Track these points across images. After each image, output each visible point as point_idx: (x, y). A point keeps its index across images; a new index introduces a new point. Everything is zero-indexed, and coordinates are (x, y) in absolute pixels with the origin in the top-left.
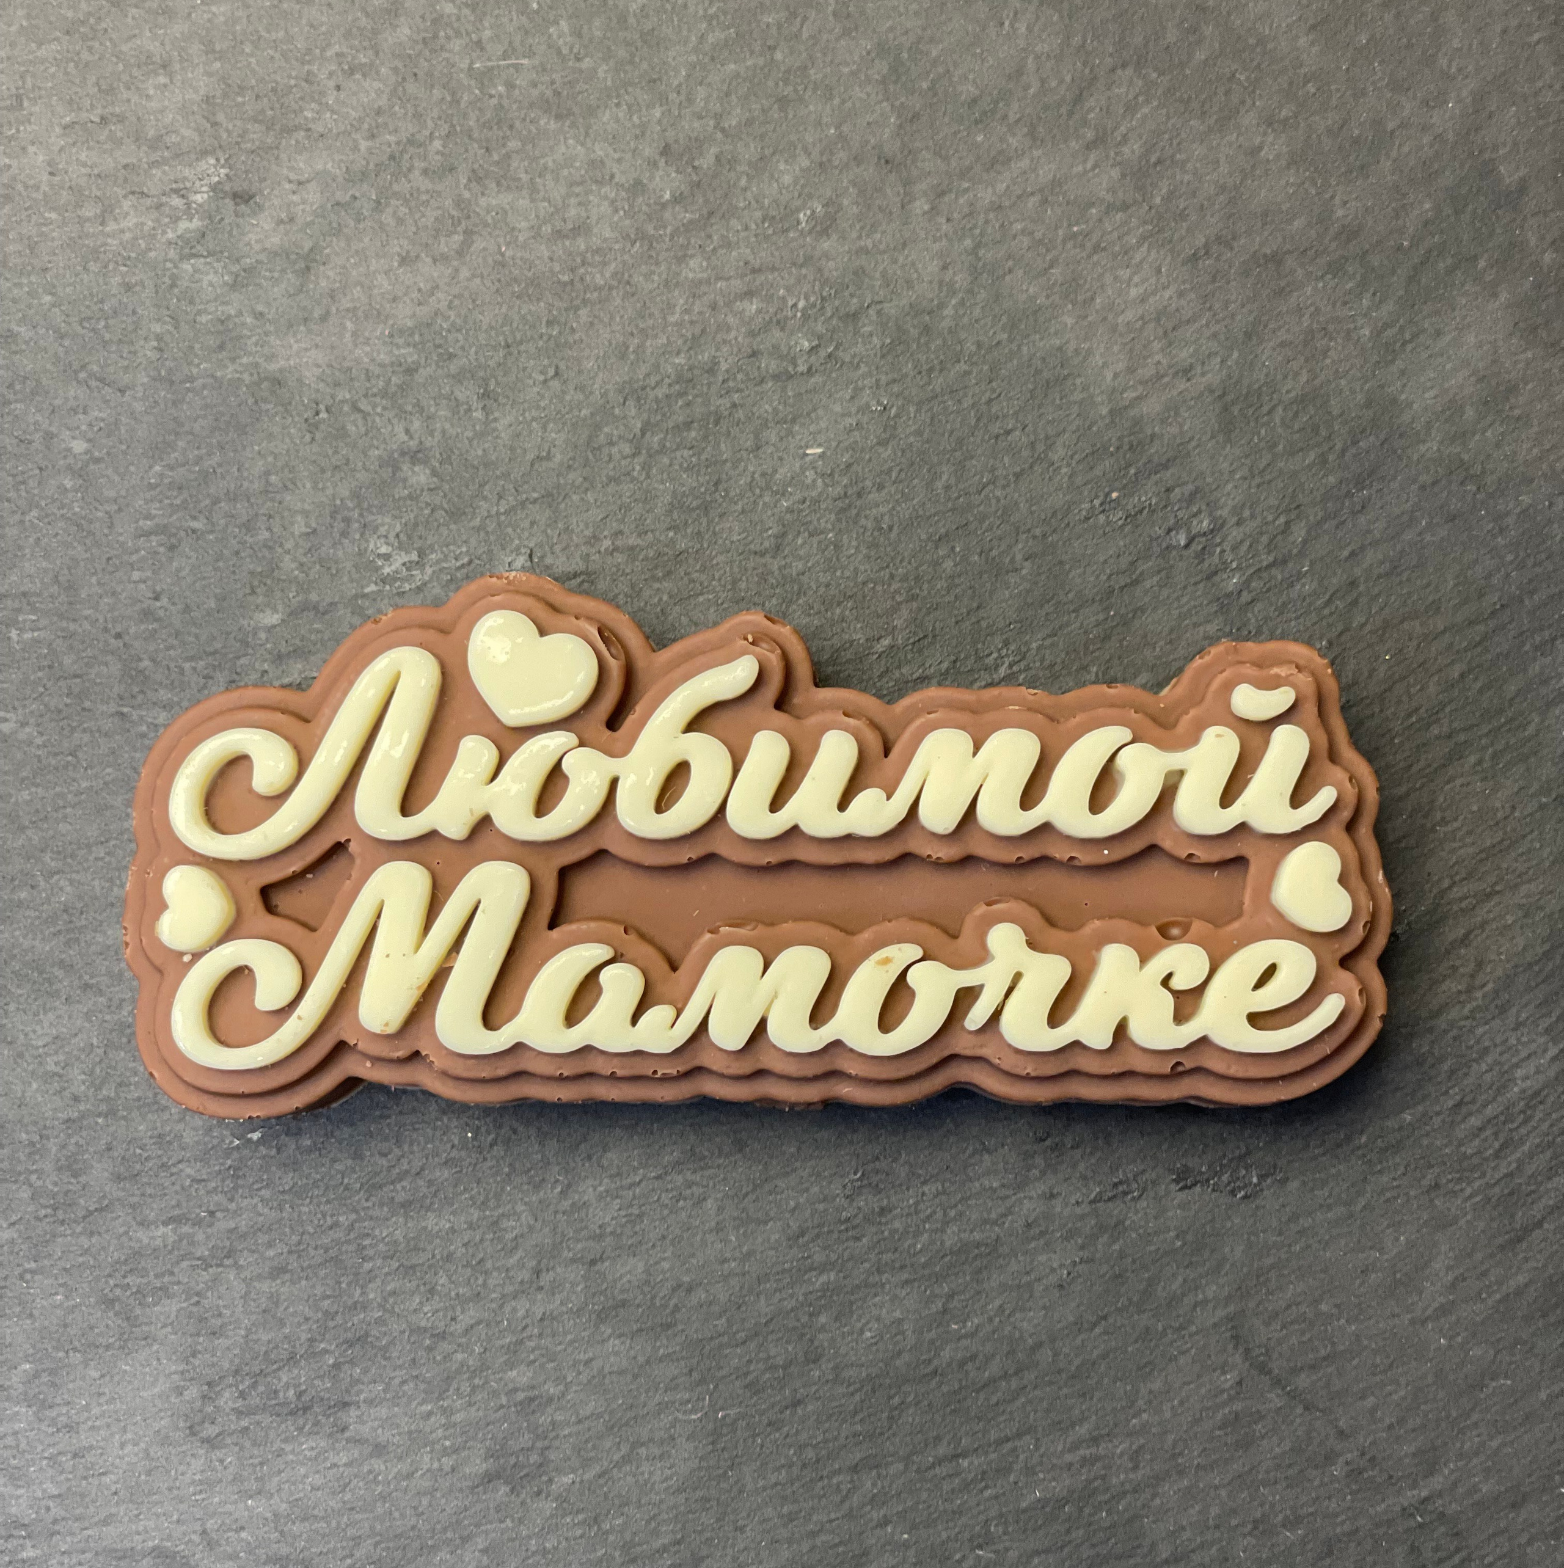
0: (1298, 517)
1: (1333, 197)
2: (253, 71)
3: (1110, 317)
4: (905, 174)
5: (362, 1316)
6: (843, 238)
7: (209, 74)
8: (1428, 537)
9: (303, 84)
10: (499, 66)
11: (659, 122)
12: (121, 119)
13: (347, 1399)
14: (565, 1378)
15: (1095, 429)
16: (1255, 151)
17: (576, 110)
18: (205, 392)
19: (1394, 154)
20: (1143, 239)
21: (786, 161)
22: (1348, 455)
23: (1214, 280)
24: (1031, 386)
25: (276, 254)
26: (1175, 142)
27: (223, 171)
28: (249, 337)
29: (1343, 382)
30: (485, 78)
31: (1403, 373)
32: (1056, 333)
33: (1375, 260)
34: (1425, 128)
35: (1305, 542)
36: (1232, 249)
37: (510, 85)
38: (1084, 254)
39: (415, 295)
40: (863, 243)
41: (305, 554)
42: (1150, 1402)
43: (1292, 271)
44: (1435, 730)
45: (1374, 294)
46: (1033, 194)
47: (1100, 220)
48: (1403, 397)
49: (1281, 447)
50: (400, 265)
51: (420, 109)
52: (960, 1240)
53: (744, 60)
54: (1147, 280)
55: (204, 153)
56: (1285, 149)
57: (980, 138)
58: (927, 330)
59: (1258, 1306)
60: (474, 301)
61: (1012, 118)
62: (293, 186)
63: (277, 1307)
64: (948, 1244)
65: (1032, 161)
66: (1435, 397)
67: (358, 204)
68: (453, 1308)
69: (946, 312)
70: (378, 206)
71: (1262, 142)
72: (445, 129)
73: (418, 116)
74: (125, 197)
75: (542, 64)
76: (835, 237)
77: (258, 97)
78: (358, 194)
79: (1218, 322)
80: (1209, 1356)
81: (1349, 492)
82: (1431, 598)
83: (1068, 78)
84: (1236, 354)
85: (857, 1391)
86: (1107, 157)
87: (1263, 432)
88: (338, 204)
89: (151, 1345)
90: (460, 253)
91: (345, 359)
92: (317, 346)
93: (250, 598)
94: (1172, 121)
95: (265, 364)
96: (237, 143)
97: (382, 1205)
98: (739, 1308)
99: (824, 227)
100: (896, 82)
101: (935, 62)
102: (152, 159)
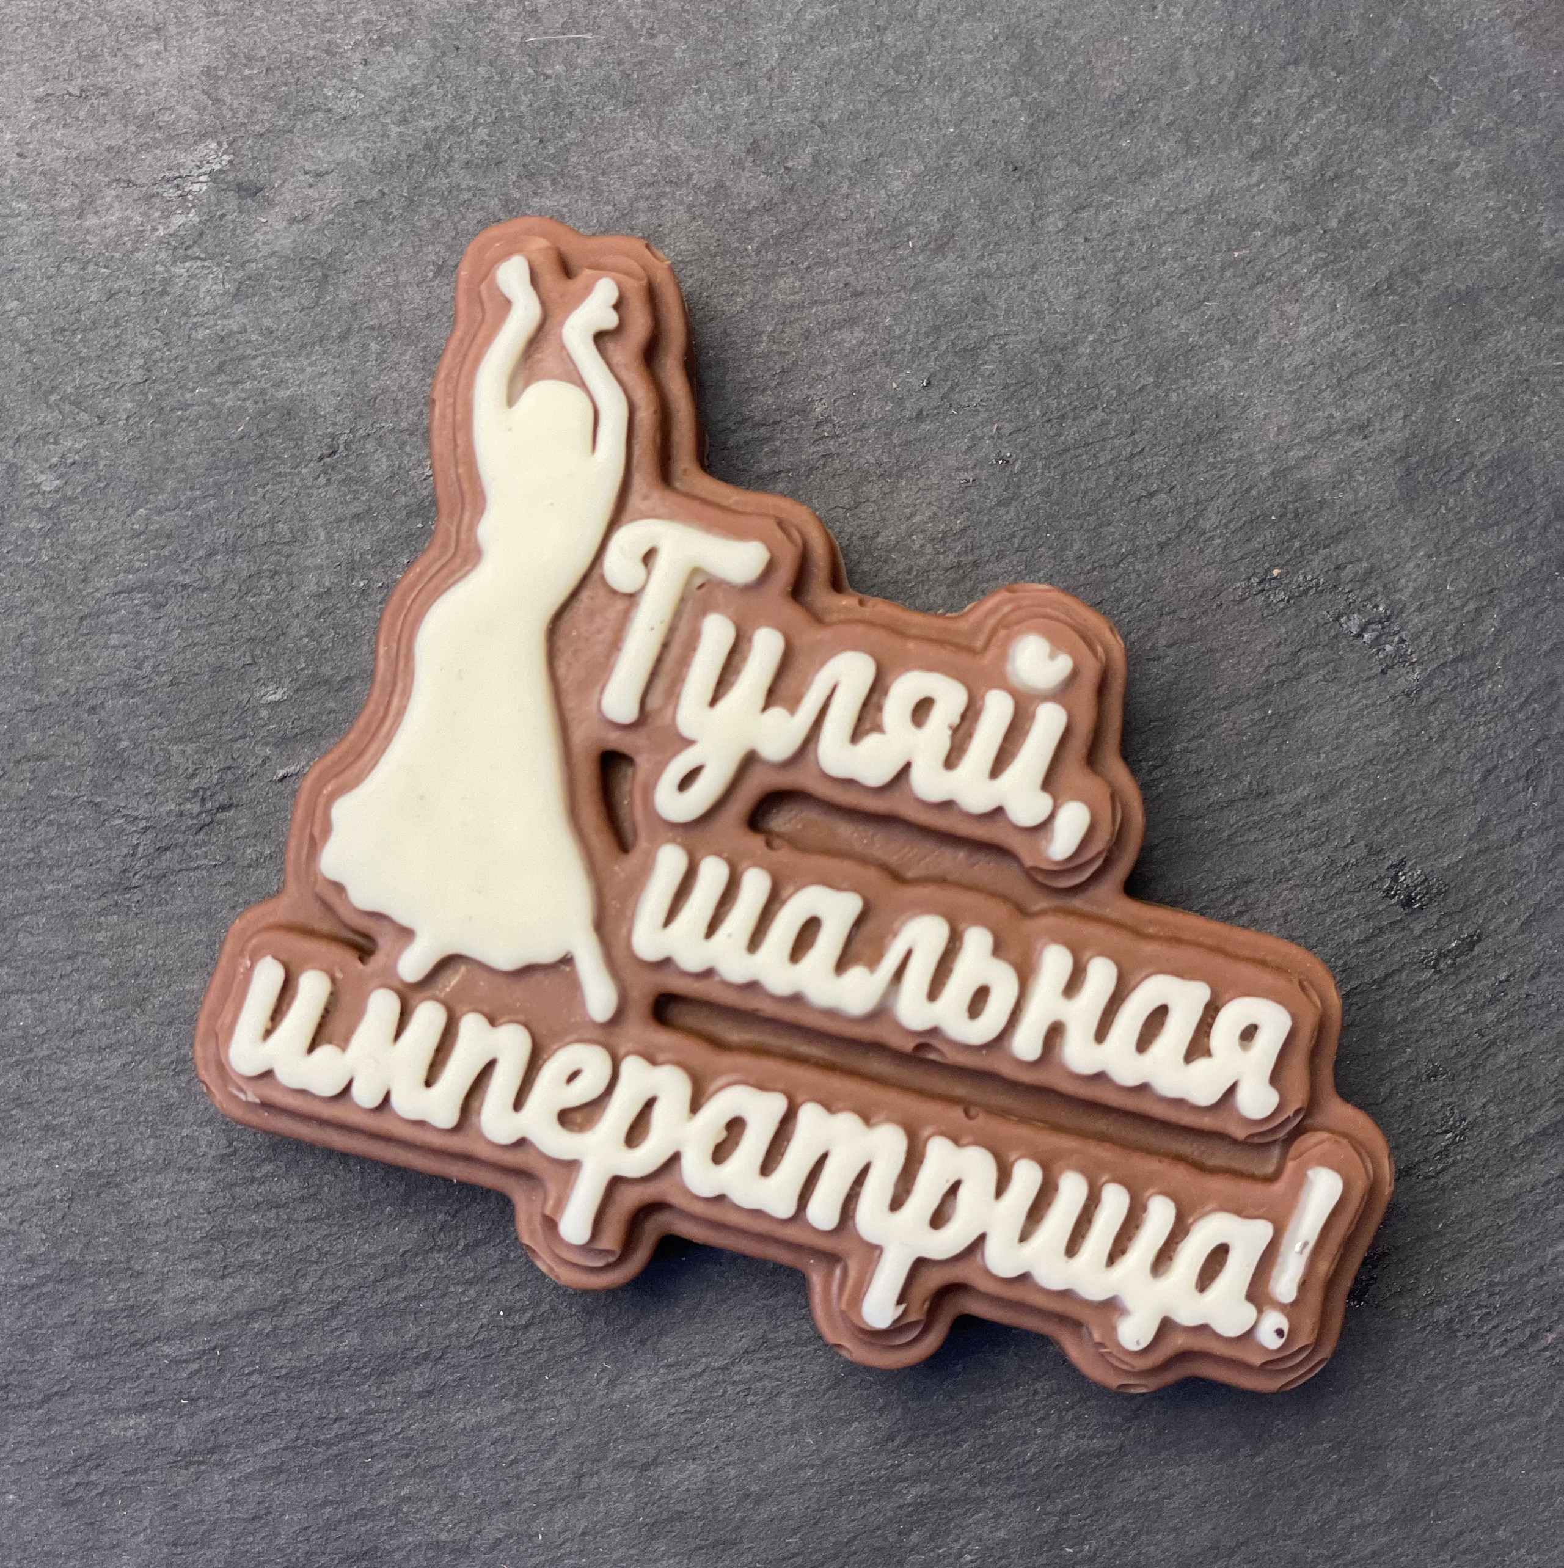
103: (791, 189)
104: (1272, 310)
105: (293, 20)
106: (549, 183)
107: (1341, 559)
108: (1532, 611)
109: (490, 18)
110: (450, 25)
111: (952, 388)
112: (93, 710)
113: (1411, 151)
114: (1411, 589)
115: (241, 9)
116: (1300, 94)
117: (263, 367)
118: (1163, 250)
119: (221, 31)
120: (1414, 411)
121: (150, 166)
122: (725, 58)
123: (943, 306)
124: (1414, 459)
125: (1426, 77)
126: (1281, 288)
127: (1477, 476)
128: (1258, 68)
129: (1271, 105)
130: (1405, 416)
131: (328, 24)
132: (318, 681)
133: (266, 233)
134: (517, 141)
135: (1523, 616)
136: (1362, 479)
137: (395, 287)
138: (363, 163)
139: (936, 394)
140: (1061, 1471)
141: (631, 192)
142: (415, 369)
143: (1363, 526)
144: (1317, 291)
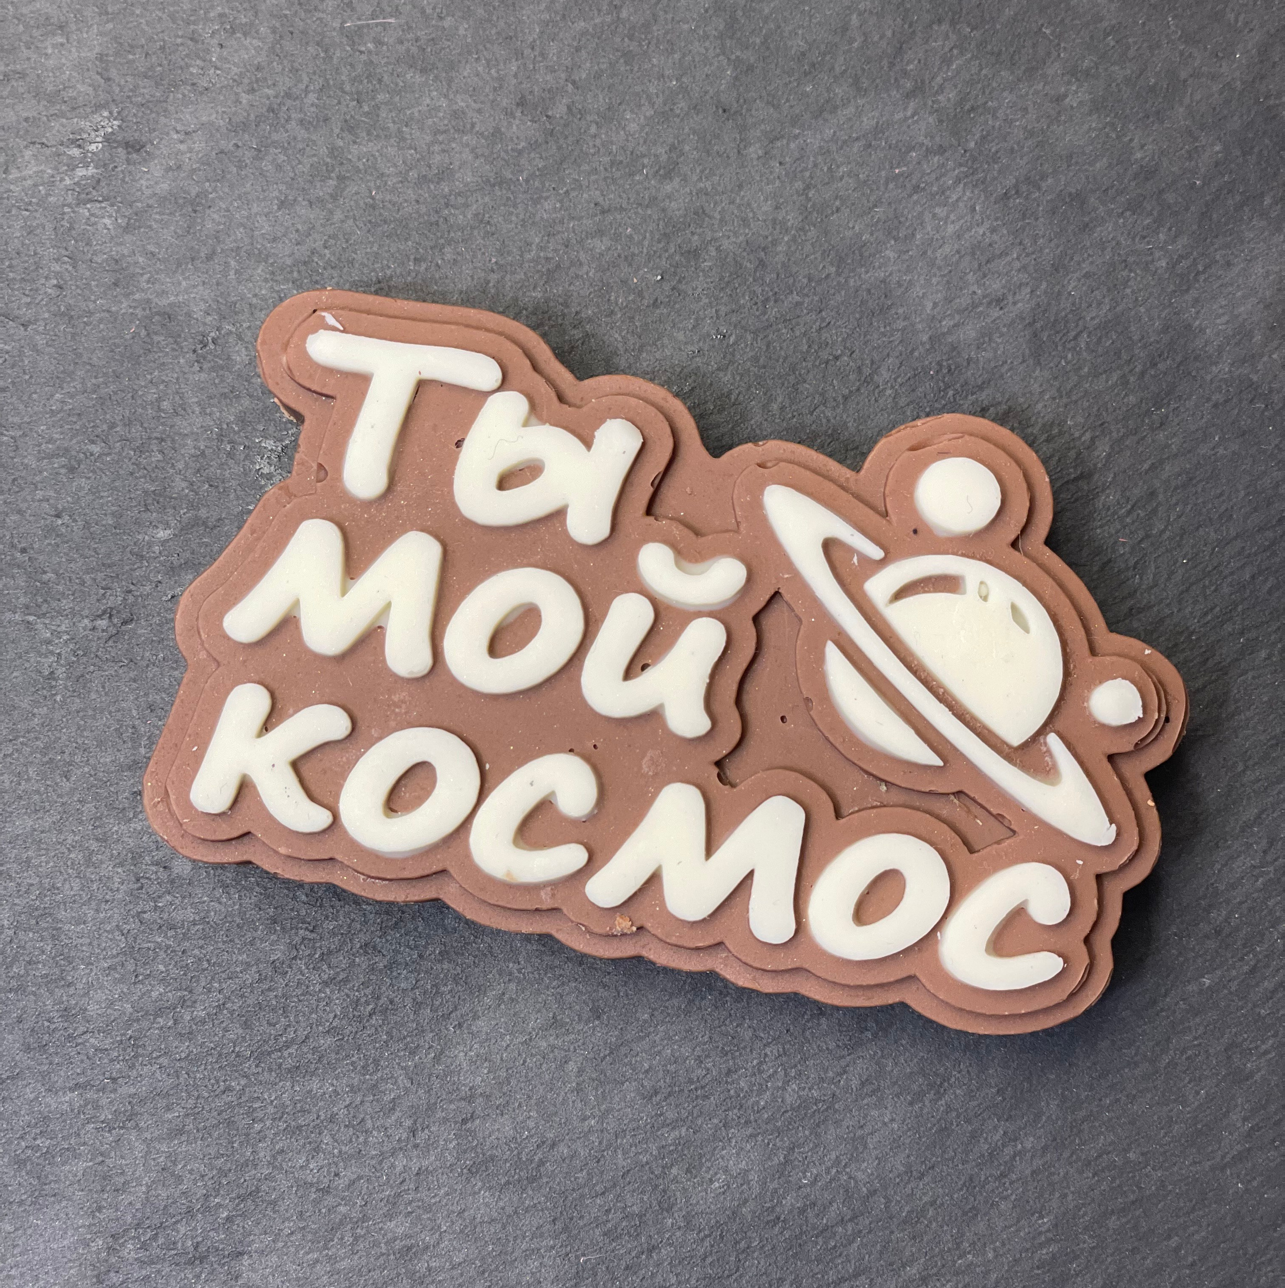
0: (1103, 431)
1: (1131, 140)
2: (143, 31)
3: (929, 253)
4: (740, 121)
5: (254, 1172)
6: (685, 179)
7: (101, 34)
8: (1221, 451)
9: (190, 42)
10: (368, 25)
11: (516, 76)
12: (23, 75)
13: (240, 1249)
14: (439, 1227)
15: (916, 354)
16: (1059, 99)
17: (440, 65)
18: (101, 326)
19: (1187, 101)
20: (958, 180)
21: (632, 111)
22: (1147, 376)
23: (1024, 217)
24: (857, 316)
25: (165, 198)
26: (987, 92)
27: (115, 122)
28: (142, 275)
29: (1142, 310)
30: (354, 36)
31: (1196, 301)
32: (880, 268)
33: (1170, 197)
34: (1213, 77)
35: (1109, 455)
36: (1039, 189)
37: (379, 42)
38: (905, 195)
39: (293, 236)
40: (702, 185)
41: (195, 474)
42: (974, 1243)
43: (1095, 209)
44: (1228, 628)
45: (1170, 229)
46: (857, 139)
47: (919, 163)
48: (1197, 323)
49: (1086, 370)
50: (279, 209)
51: (296, 65)
52: (800, 1097)
53: (592, 19)
54: (962, 218)
55: (98, 107)
56: (1087, 97)
57: (808, 89)
58: (762, 264)
59: (1071, 1156)
60: (347, 241)
61: (838, 70)
62: (181, 137)
63: (175, 1165)
64: (789, 1100)
65: (857, 108)
66: (1227, 322)
67: (239, 153)
68: (336, 1164)
69: (779, 248)
70: (259, 153)
71: (1067, 91)
72: (319, 82)
73: (294, 71)
74: (26, 147)
75: (407, 23)
76: (677, 180)
77: (147, 54)
78: (240, 144)
79: (1027, 255)
80: (1028, 1202)
81: (1149, 410)
82: (1223, 508)
83: (889, 33)
84: (1044, 285)
85: (706, 1236)
86: (925, 104)
87: (1070, 356)
88: (222, 152)
89: (61, 1201)
90: (334, 197)
91: (229, 294)
92: (204, 283)
93: (144, 515)
94: (984, 72)
95: (156, 300)
96: (129, 97)
97: (270, 1070)
98: (598, 1162)
99: (668, 172)
100: (731, 38)
101: (766, 20)
102: (51, 112)
103: (552, 133)
104: (926, 213)
105: (164, 16)
106: (364, 134)
107: (986, 403)
108: (1136, 438)
109: (316, 9)
110: (286, 16)
111: (680, 282)
112: (23, 551)
113: (1030, 87)
114: (1040, 425)
115: (125, 9)
116: (943, 46)
117: (148, 282)
118: (841, 170)
119: (110, 26)
120: (1038, 287)
121: (58, 131)
122: (498, 33)
123: (671, 218)
124: (1038, 325)
125: (1040, 29)
126: (933, 195)
127: (1088, 337)
128: (910, 26)
129: (921, 55)
130: (1032, 291)
131: (192, 18)
132: (196, 522)
133: (148, 179)
134: (339, 103)
135: (1127, 443)
136: (999, 340)
137: (248, 218)
138: (222, 123)
139: (667, 287)
140: (787, 1115)
141: (428, 138)
142: (266, 280)
143: (1002, 376)
144: (960, 198)
